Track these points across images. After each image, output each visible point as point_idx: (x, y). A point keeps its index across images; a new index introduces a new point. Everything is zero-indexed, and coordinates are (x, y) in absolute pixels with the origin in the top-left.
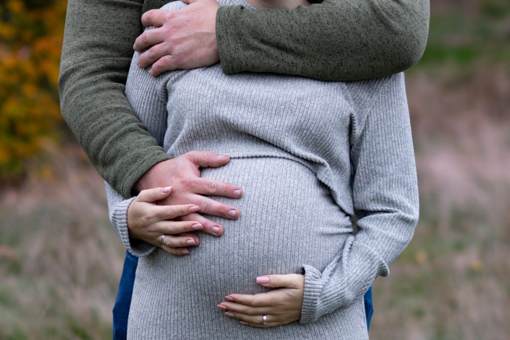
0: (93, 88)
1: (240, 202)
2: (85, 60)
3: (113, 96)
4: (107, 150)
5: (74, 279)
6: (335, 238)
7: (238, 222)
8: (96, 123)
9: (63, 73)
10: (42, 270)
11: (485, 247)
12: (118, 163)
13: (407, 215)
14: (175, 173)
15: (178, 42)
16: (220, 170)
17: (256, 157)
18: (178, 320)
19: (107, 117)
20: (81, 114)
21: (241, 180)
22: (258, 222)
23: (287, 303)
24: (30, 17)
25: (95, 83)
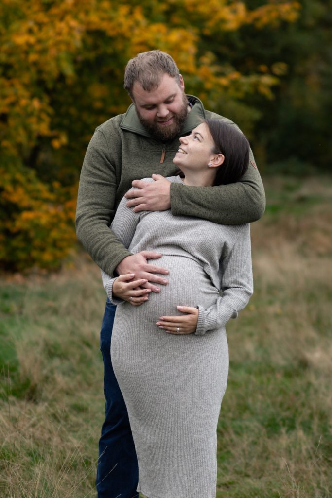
0: (92, 223)
1: (168, 277)
2: (88, 210)
3: (102, 227)
4: (100, 252)
5: (84, 317)
6: (211, 295)
7: (167, 287)
8: (94, 240)
9: (78, 217)
10: (68, 313)
11: (283, 302)
12: (106, 259)
13: (249, 291)
14: (136, 262)
15: (150, 198)
16: (157, 260)
17: (175, 255)
18: (138, 335)
19: (100, 236)
20: (87, 236)
21: (167, 266)
22: (177, 286)
23: (190, 322)
24: (64, 190)
25: (93, 221)
